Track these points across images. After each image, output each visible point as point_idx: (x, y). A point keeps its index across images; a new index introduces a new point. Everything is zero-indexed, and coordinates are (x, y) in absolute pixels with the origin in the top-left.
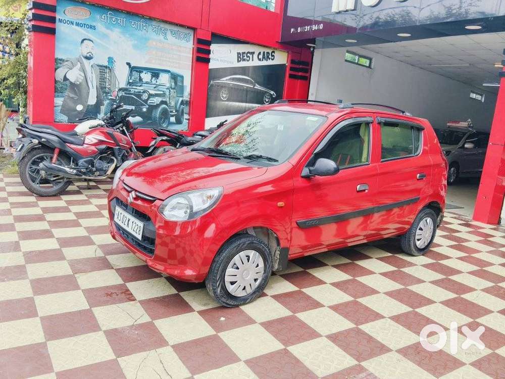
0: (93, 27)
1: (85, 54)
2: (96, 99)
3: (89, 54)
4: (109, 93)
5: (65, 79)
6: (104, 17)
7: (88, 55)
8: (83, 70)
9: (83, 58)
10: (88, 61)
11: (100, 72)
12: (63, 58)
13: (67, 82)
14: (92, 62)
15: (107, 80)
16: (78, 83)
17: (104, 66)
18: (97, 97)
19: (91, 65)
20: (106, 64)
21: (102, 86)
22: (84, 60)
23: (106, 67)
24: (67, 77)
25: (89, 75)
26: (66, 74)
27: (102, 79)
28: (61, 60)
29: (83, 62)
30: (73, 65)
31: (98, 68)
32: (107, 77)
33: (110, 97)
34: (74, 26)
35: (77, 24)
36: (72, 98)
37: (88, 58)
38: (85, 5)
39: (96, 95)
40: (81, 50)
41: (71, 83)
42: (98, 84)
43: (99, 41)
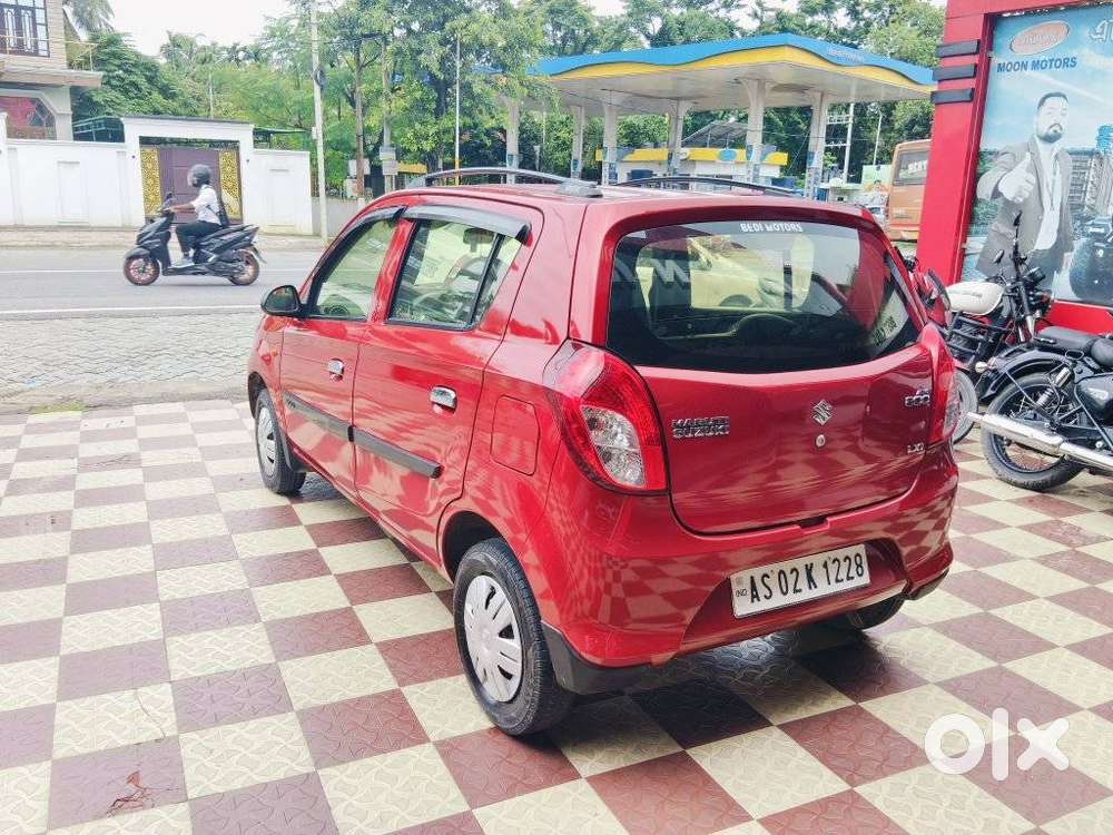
0: (1069, 63)
1: (1044, 130)
2: (1055, 235)
3: (1054, 128)
4: (1088, 219)
5: (996, 194)
6: (1102, 27)
7: (1051, 132)
8: (1036, 170)
9: (1037, 140)
10: (1049, 146)
11: (1075, 167)
12: (998, 149)
13: (999, 202)
14: (1057, 146)
15: (1090, 185)
16: (1021, 200)
17: (1086, 153)
18: (1059, 231)
19: (1054, 154)
20: (1091, 144)
21: (1076, 201)
22: (1040, 144)
23: (1091, 154)
24: (1001, 188)
25: (1047, 177)
26: (997, 186)
27: (1077, 186)
28: (991, 153)
29: (1037, 150)
30: (1016, 160)
31: (1070, 158)
32: (1091, 179)
33: (1091, 230)
34: (1029, 72)
35: (1036, 65)
36: (1003, 235)
37: (1049, 139)
38: (1058, 15)
39: (1057, 227)
40: (1037, 124)
41: (1007, 202)
42: (1066, 198)
43: (1079, 91)
